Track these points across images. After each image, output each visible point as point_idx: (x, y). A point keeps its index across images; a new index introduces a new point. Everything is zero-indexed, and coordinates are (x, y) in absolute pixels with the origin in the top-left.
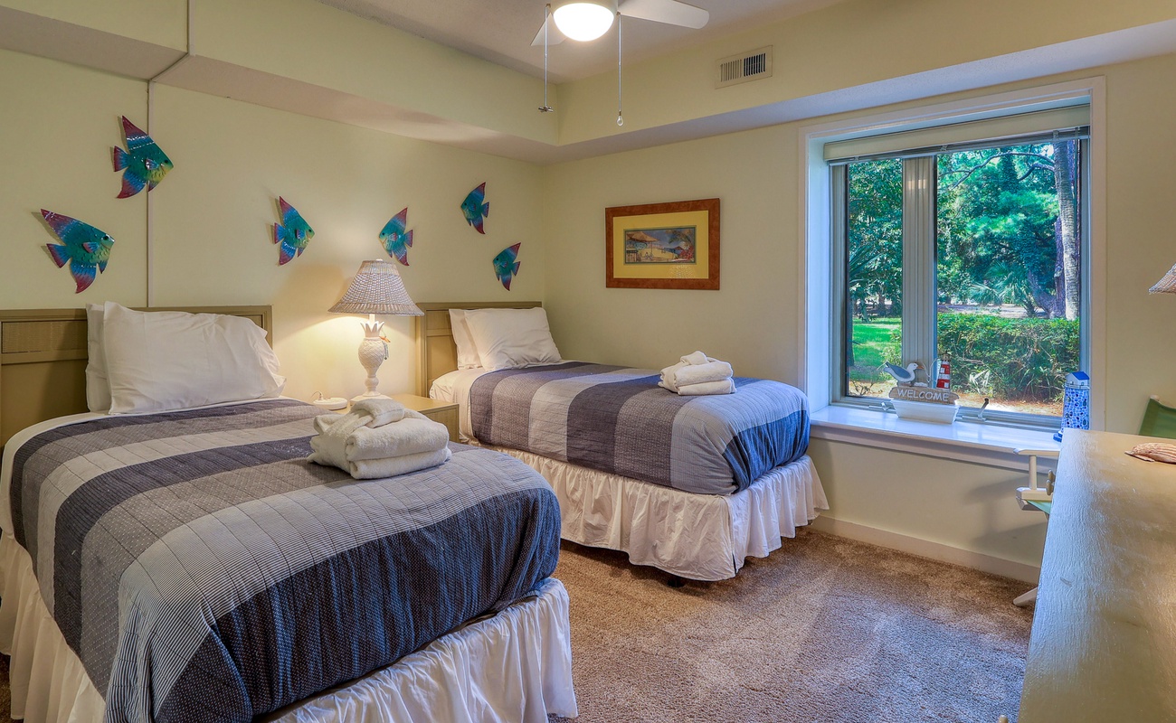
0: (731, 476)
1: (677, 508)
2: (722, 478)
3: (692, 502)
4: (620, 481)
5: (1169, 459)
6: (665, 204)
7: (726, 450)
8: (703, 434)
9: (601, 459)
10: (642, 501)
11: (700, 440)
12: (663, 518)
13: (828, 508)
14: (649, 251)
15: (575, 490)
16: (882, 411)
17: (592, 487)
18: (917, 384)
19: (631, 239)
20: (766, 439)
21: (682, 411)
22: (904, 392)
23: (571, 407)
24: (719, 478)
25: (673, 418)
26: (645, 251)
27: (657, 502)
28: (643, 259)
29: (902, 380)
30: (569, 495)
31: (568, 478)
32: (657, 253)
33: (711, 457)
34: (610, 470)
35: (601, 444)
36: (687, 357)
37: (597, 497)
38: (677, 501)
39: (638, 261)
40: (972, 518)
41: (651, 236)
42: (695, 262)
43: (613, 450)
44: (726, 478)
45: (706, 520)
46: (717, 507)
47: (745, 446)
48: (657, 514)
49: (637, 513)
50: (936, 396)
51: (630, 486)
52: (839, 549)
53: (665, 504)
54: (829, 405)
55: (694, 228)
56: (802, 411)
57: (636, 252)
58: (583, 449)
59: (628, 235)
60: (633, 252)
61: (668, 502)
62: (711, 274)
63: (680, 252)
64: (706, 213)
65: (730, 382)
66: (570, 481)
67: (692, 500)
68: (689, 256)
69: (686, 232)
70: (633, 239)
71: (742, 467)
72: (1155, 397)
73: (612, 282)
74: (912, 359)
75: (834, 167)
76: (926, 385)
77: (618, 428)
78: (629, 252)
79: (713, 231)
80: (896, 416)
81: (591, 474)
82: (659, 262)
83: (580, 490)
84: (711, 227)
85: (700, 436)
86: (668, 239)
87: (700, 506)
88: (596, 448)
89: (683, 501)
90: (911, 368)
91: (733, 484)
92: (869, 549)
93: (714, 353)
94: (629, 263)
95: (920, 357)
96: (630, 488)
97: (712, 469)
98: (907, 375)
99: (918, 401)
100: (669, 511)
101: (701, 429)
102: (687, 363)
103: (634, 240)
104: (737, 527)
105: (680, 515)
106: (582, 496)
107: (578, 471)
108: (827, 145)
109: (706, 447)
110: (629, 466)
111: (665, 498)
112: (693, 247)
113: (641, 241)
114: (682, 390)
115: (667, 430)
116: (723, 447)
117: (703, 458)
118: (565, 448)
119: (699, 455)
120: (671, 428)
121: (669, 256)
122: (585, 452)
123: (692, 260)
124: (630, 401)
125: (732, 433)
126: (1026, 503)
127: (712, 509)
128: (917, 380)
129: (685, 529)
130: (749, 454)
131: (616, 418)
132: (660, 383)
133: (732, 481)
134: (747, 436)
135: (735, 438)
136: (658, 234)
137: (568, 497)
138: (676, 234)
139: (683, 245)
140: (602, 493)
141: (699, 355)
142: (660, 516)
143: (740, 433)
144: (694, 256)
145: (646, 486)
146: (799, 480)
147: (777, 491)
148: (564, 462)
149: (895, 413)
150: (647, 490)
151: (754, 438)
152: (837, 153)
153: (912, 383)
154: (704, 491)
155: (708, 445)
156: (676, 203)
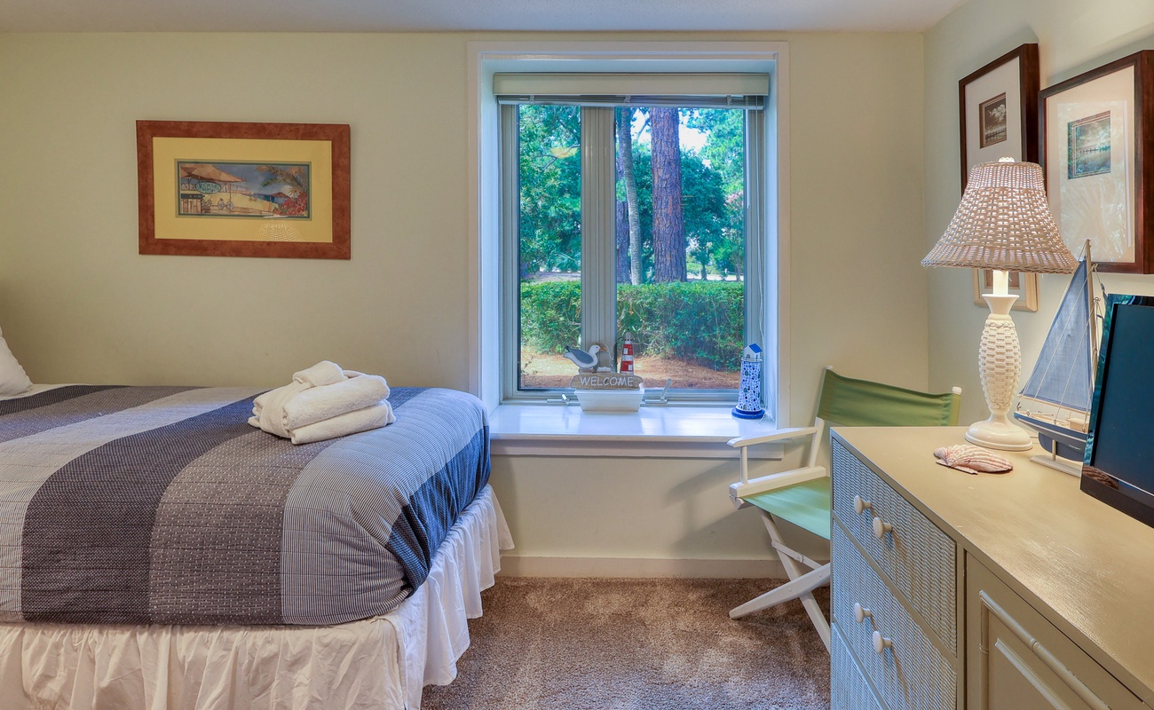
0: (400, 576)
1: (297, 662)
2: (385, 586)
3: (327, 646)
4: (165, 637)
5: (991, 468)
6: (255, 124)
7: (392, 537)
8: (350, 518)
9: (115, 602)
10: (217, 667)
11: (342, 529)
12: (266, 688)
13: (513, 547)
14: (225, 197)
15: (46, 677)
16: (563, 404)
17: (93, 661)
18: (600, 369)
19: (190, 175)
20: (447, 489)
21: (304, 479)
22: (587, 378)
23: (33, 505)
24: (379, 587)
25: (284, 497)
26: (216, 198)
27: (251, 662)
28: (214, 210)
29: (585, 366)
30: (30, 691)
31: (26, 656)
32: (240, 201)
33: (365, 556)
34: (137, 618)
35: (115, 572)
36: (306, 373)
37: (105, 683)
38: (294, 650)
39: (205, 211)
40: (672, 521)
41: (229, 173)
42: (308, 217)
43: (147, 580)
44: (391, 584)
45: (357, 670)
46: (376, 643)
47: (421, 515)
48: (253, 683)
49: (206, 695)
50: (621, 381)
51: (189, 643)
52: (532, 600)
53: (268, 661)
54: (500, 404)
55: (308, 166)
56: (484, 427)
57: (200, 197)
58: (68, 590)
59: (185, 169)
60: (193, 196)
61: (276, 655)
62: (335, 236)
63: (281, 200)
64: (327, 145)
65: (385, 407)
66: (34, 659)
67: (326, 641)
68: (299, 207)
69: (294, 171)
70: (193, 177)
71: (418, 555)
72: (830, 368)
73: (150, 244)
74: (593, 340)
75: (503, 106)
76: (609, 369)
77: (157, 533)
78: (185, 197)
79: (339, 172)
80: (578, 410)
81: (90, 637)
82: (245, 214)
83: (61, 676)
84: (335, 167)
85: (343, 523)
86: (261, 179)
87: (343, 648)
88: (101, 582)
89: (308, 648)
90: (593, 351)
91: (403, 588)
92: (563, 585)
93: (355, 362)
94: (186, 214)
95: (602, 338)
96: (188, 649)
97: (365, 576)
98: (589, 360)
99: (602, 388)
100: (278, 669)
101: (345, 510)
102: (307, 385)
103: (196, 177)
104: (411, 657)
105: (303, 674)
106: (67, 687)
107: (54, 636)
108: (498, 76)
109: (355, 541)
110: (186, 604)
111: (272, 649)
112: (305, 195)
113: (211, 180)
114: (299, 435)
115: (273, 522)
116: (386, 530)
117: (348, 560)
118: (18, 595)
119: (340, 556)
120: (279, 518)
121: (260, 205)
122: (71, 595)
123: (305, 214)
124: (187, 473)
125: (400, 501)
126: (742, 502)
127: (367, 648)
128: (599, 364)
129: (313, 700)
130: (426, 526)
131: (153, 514)
132: (252, 421)
133: (402, 584)
134: (422, 498)
135: (405, 509)
136: (243, 172)
137: (26, 695)
138: (273, 172)
139: (287, 190)
140: (119, 671)
141: (328, 368)
142: (258, 686)
143: (412, 498)
144: (307, 207)
145: (226, 634)
146: (483, 527)
147: (460, 557)
148: (14, 623)
149: (579, 405)
150: (229, 642)
151: (431, 495)
152: (509, 87)
153: (595, 368)
154: (352, 617)
155: (359, 535)
156: (276, 125)
